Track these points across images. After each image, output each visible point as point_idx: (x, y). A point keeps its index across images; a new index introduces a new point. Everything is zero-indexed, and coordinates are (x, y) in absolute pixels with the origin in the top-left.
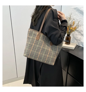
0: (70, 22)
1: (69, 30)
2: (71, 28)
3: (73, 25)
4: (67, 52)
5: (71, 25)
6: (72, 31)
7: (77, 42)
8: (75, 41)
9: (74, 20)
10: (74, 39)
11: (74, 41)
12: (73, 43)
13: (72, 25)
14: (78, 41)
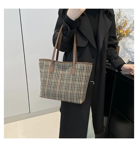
2: (121, 31)
6: (122, 36)
7: (129, 56)
8: (127, 54)
10: (125, 51)
11: (124, 54)
14: (131, 55)
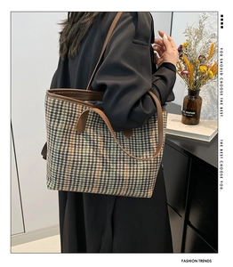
0: (201, 44)
1: (197, 75)
3: (211, 56)
4: (185, 152)
5: (202, 59)
9: (214, 40)
12: (210, 118)
13: (207, 56)
